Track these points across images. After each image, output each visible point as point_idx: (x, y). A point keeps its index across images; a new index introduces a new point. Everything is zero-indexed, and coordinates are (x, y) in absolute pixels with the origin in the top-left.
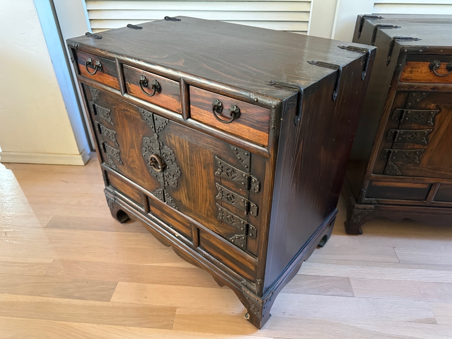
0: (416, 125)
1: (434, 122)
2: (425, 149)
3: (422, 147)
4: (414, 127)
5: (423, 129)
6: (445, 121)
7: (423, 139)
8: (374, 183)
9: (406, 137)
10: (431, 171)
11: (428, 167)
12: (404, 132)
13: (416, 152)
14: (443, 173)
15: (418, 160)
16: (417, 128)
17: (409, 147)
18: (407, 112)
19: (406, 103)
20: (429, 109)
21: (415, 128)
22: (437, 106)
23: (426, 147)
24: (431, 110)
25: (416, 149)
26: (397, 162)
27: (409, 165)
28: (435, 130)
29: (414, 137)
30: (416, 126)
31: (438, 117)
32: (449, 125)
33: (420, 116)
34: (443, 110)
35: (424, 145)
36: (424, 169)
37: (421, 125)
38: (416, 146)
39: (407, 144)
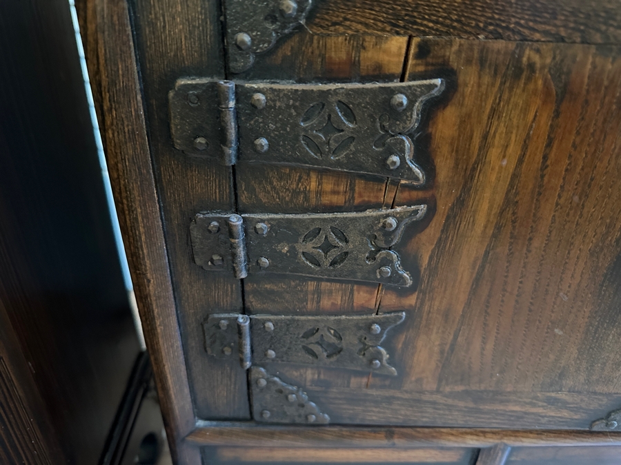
0: (328, 186)
1: (424, 156)
2: (410, 311)
3: (390, 299)
4: (320, 193)
5: (378, 206)
6: (494, 153)
7: (387, 262)
8: (228, 454)
9: (293, 251)
10: (461, 404)
11: (448, 389)
12: (275, 226)
13: (368, 328)
14: (517, 408)
15: (391, 362)
16: (338, 200)
17: (326, 303)
18: (243, 96)
19: (223, 30)
20: (379, 74)
21: (326, 200)
22: (423, 51)
23: (412, 300)
24: (390, 78)
25: (364, 310)
26: (295, 374)
27: (354, 381)
28: (443, 207)
29: (334, 253)
30: (330, 190)
31: (446, 124)
32: (515, 176)
33: (331, 126)
34: (469, 77)
35: (403, 292)
36: (426, 397)
37: (360, 185)
38: (362, 297)
39: (311, 286)
